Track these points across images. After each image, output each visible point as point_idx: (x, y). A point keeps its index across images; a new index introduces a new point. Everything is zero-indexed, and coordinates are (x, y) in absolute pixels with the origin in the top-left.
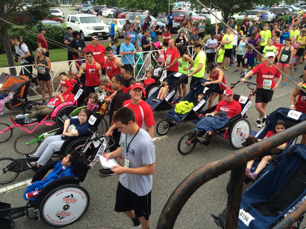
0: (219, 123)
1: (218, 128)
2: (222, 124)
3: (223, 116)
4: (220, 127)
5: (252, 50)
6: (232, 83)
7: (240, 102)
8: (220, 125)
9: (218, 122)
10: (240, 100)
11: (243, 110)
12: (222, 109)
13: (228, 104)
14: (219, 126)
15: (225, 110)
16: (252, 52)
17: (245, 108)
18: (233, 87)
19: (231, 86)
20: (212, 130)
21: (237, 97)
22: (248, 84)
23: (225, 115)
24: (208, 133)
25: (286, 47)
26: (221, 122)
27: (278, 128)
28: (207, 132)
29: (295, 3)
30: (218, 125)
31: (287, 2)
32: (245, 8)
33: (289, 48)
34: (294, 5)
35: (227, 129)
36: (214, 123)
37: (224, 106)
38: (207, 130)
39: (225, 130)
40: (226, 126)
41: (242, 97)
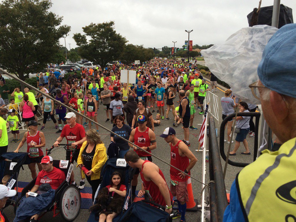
0: (43, 201)
1: (45, 207)
2: (47, 200)
3: (47, 189)
4: (47, 205)
5: (61, 106)
6: (47, 149)
7: (61, 168)
8: (46, 202)
9: (42, 199)
10: (60, 165)
11: (68, 176)
12: (43, 181)
13: (48, 173)
14: (45, 204)
15: (47, 182)
16: (61, 107)
17: (68, 173)
18: (49, 153)
19: (47, 152)
20: (37, 212)
21: (56, 163)
22: (64, 146)
23: (48, 187)
24: (34, 218)
25: (89, 100)
26: (45, 198)
27: (115, 179)
28: (32, 218)
29: (78, 61)
30: (43, 203)
31: (71, 61)
32: (39, 68)
33: (92, 100)
34: (77, 62)
35: (55, 204)
36: (37, 203)
37: (44, 177)
38: (31, 215)
39: (53, 206)
40: (53, 201)
41: (62, 162)
